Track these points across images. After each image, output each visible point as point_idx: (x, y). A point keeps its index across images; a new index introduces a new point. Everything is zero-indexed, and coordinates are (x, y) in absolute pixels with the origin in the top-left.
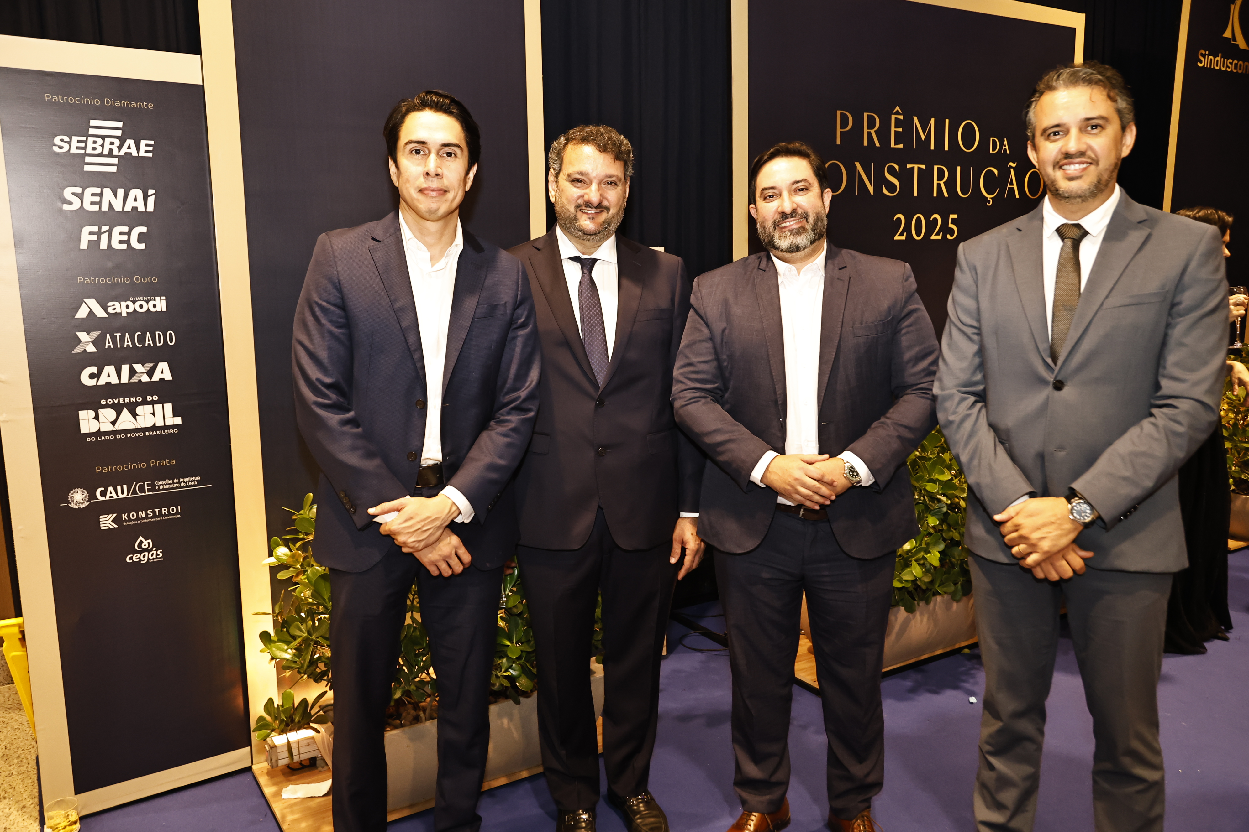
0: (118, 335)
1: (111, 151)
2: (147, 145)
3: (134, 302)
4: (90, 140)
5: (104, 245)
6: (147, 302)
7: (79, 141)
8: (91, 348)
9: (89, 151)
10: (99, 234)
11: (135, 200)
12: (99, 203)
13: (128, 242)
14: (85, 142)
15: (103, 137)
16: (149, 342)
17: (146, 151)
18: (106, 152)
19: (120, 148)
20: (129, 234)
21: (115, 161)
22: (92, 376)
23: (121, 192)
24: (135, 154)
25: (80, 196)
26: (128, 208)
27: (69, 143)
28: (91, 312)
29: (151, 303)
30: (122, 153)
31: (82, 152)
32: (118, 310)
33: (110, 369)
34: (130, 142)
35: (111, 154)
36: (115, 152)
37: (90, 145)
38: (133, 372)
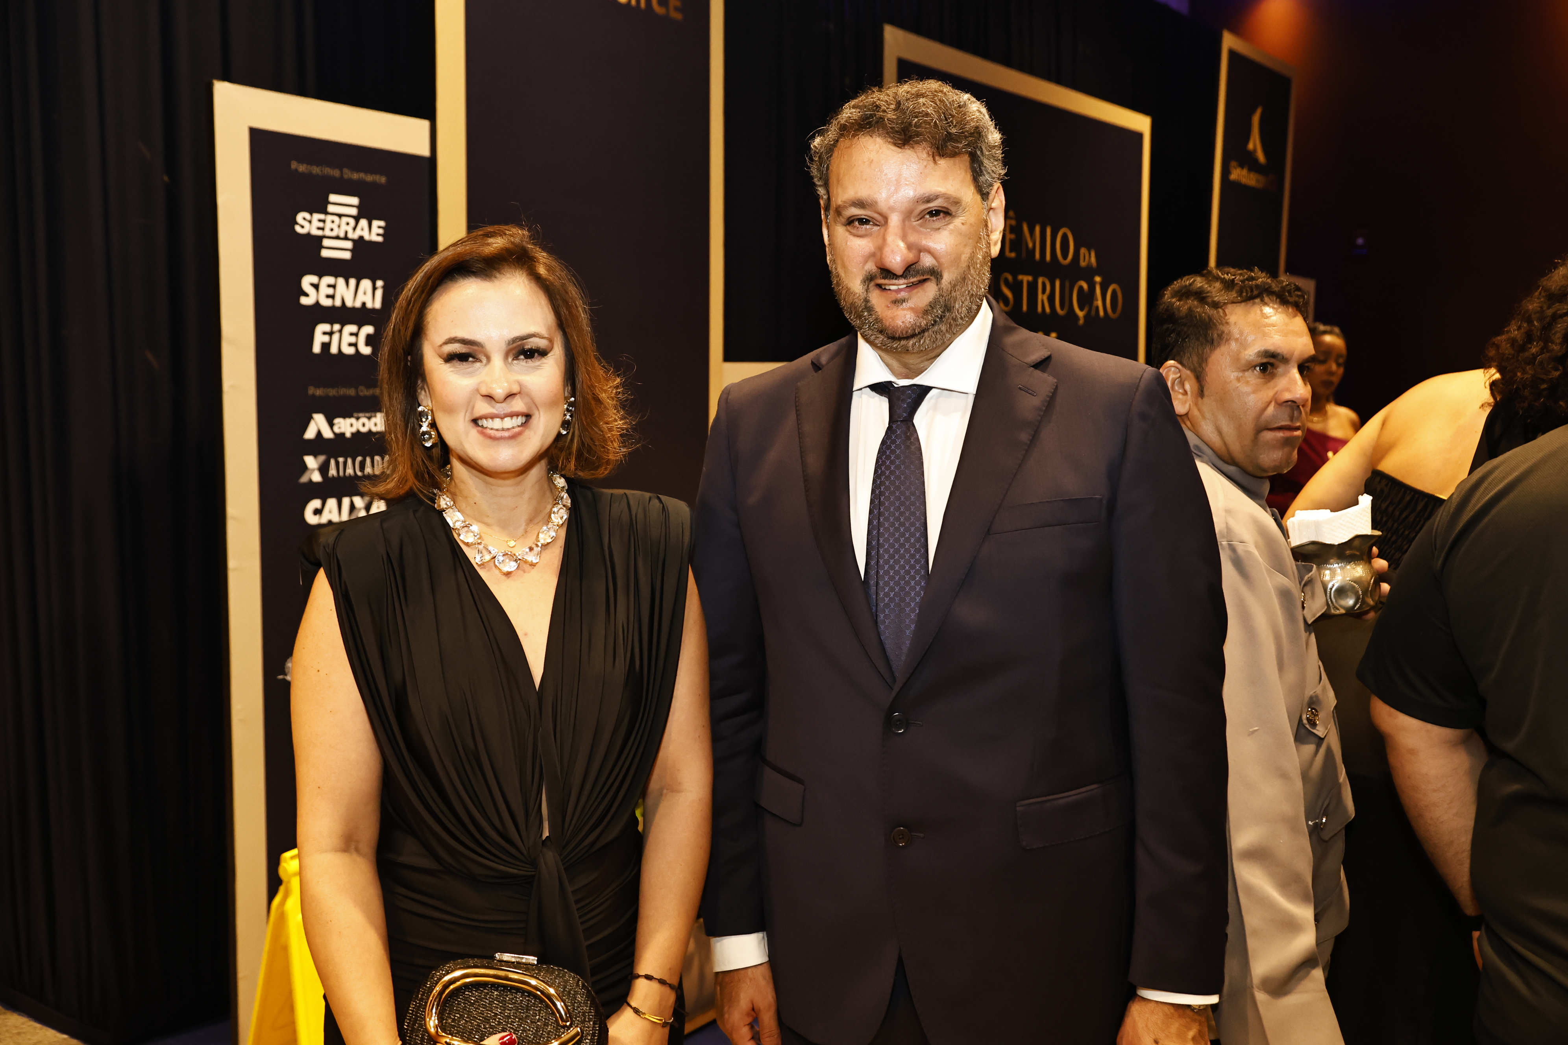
0: (341, 460)
1: (346, 233)
2: (379, 227)
3: (358, 419)
4: (329, 218)
5: (334, 350)
6: (369, 418)
7: (320, 221)
8: (317, 477)
9: (327, 232)
10: (331, 334)
11: (365, 293)
12: (332, 297)
13: (355, 345)
14: (324, 221)
15: (340, 216)
16: (368, 470)
17: (378, 235)
18: (342, 235)
19: (354, 229)
20: (356, 335)
21: (349, 245)
22: (317, 512)
23: (353, 282)
24: (367, 237)
25: (316, 287)
26: (358, 305)
27: (310, 222)
28: (319, 433)
29: (373, 420)
30: (355, 236)
31: (320, 233)
32: (342, 430)
33: (332, 503)
34: (363, 222)
35: (346, 238)
36: (350, 235)
37: (329, 225)
38: (352, 507)
